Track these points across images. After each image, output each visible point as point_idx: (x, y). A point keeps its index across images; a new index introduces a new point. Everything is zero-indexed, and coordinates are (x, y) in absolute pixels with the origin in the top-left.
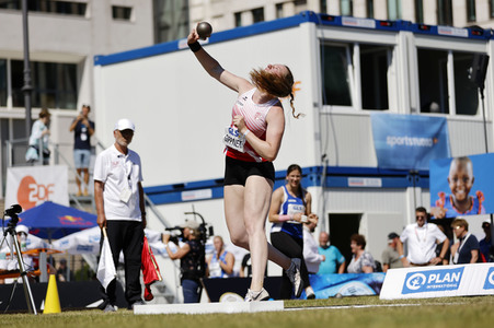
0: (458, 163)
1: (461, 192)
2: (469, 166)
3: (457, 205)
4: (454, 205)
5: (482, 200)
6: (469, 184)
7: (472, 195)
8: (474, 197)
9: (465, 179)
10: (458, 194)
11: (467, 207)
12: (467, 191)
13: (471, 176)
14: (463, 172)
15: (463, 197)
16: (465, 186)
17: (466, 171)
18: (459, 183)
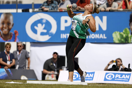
0: (5, 15)
1: (6, 30)
2: (11, 18)
3: (3, 36)
4: (1, 36)
5: (17, 35)
6: (11, 27)
7: (12, 32)
8: (13, 33)
9: (9, 24)
10: (4, 31)
11: (9, 37)
12: (9, 30)
13: (12, 22)
14: (7, 20)
15: (7, 33)
16: (8, 27)
17: (9, 20)
18: (5, 26)
